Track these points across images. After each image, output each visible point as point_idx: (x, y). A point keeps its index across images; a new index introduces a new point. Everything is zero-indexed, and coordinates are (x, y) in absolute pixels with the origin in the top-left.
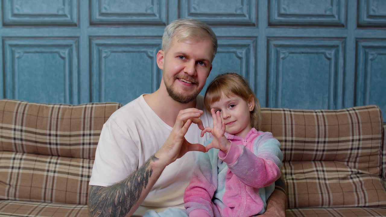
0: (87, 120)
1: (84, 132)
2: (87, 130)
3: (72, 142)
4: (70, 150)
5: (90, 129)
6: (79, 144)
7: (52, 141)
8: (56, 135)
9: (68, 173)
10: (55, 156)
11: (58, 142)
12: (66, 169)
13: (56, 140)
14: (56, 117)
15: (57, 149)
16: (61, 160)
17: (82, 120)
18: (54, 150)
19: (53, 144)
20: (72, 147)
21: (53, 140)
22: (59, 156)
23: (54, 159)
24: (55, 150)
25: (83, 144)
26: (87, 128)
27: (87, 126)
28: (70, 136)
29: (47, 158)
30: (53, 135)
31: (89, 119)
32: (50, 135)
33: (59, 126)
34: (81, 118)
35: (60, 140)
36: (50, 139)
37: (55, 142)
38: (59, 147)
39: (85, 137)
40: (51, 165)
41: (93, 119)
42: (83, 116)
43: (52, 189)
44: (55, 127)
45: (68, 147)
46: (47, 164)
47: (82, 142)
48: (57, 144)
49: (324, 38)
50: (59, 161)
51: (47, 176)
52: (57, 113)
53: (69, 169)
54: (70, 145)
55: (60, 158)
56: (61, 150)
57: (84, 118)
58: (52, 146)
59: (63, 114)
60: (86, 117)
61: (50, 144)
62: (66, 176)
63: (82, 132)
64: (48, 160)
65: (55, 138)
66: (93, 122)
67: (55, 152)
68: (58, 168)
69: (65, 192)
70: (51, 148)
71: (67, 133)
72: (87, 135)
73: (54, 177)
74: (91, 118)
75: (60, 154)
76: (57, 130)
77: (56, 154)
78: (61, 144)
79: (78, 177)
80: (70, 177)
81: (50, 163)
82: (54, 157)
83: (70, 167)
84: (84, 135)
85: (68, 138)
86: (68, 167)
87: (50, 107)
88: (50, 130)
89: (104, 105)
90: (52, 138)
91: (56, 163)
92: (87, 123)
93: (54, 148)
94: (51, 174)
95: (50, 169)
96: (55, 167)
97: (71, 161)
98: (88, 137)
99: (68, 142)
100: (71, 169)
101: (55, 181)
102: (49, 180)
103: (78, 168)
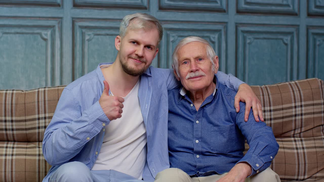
0: (42, 104)
1: (39, 116)
2: (42, 114)
3: (27, 127)
4: (26, 134)
5: (45, 113)
6: (34, 128)
7: (8, 127)
8: (12, 121)
9: (26, 155)
10: (11, 141)
11: (14, 127)
12: (23, 151)
13: (12, 125)
14: (10, 103)
15: (13, 134)
17: (36, 104)
18: (10, 136)
19: (9, 130)
20: (28, 132)
21: (9, 125)
22: (14, 141)
23: (11, 144)
24: (12, 135)
25: (39, 128)
26: (42, 111)
27: (42, 109)
28: (25, 121)
29: (4, 144)
30: (9, 121)
31: (43, 102)
32: (6, 121)
33: (14, 112)
34: (35, 102)
35: (16, 125)
36: (6, 125)
37: (11, 127)
38: (15, 132)
39: (41, 121)
40: (8, 149)
41: (47, 102)
42: (36, 101)
43: (12, 172)
44: (10, 113)
45: (24, 132)
46: (4, 149)
47: (37, 126)
48: (13, 130)
50: (15, 146)
51: (6, 160)
52: (10, 99)
53: (26, 151)
54: (26, 129)
55: (16, 143)
56: (17, 134)
57: (38, 102)
58: (8, 132)
59: (17, 99)
60: (40, 100)
61: (6, 130)
62: (24, 157)
63: (37, 116)
64: (5, 145)
65: (10, 123)
66: (47, 105)
67: (11, 138)
68: (15, 151)
69: (24, 172)
70: (7, 134)
71: (23, 118)
72: (42, 118)
73: (12, 160)
74: (45, 101)
75: (16, 138)
76: (12, 116)
77: (12, 139)
78: (17, 130)
79: (35, 157)
80: (28, 157)
81: (7, 147)
82: (10, 143)
83: (27, 149)
84: (39, 119)
85: (24, 123)
86: (26, 149)
87: (3, 93)
88: (5, 116)
89: (57, 88)
90: (8, 123)
91: (13, 148)
92: (42, 106)
93: (10, 134)
94: (9, 158)
95: (8, 153)
96: (13, 151)
97: (27, 145)
98: (43, 121)
99: (24, 127)
100: (28, 151)
101: (14, 163)
102: (7, 164)
103: (34, 149)
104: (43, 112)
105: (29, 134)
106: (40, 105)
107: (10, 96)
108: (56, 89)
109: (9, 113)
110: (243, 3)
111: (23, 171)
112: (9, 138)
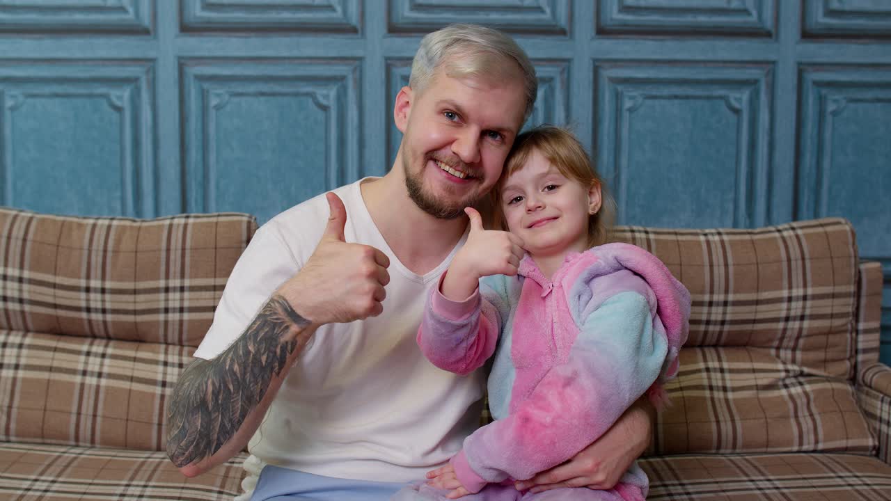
0: (175, 256)
1: (167, 284)
2: (174, 278)
3: (139, 307)
4: (136, 323)
5: (183, 276)
6: (156, 311)
7: (93, 305)
8: (103, 291)
9: (132, 379)
10: (102, 338)
11: (108, 306)
12: (125, 368)
13: (103, 301)
14: (101, 248)
15: (105, 322)
16: (115, 347)
17: (163, 254)
18: (98, 325)
19: (96, 310)
20: (140, 318)
21: (96, 301)
22: (109, 338)
23: (99, 346)
24: (101, 323)
25: (167, 310)
26: (175, 273)
27: (175, 267)
28: (135, 292)
29: (83, 343)
30: (96, 290)
31: (179, 252)
32: (88, 290)
33: (108, 268)
34: (160, 250)
35: (112, 302)
36: (88, 300)
37: (99, 305)
38: (109, 317)
39: (171, 295)
40: (91, 359)
41: (188, 253)
42: (164, 246)
43: (95, 416)
44: (99, 272)
45: (131, 318)
46: (83, 358)
47: (162, 305)
48: (104, 311)
49: (725, 62)
50: (110, 351)
51: (82, 385)
52: (103, 238)
53: (133, 369)
54: (135, 312)
55: (112, 343)
56: (114, 323)
57: (168, 250)
58: (94, 316)
59: (118, 241)
60: (173, 247)
61: (88, 310)
62: (126, 385)
63: (162, 283)
64: (85, 348)
65: (99, 296)
66: (187, 259)
67: (99, 330)
68: (108, 366)
69: (124, 422)
70: (90, 321)
71: (128, 285)
72: (174, 289)
73: (98, 387)
74: (183, 249)
75: (111, 331)
76: (103, 278)
77: (103, 333)
78: (115, 311)
79: (153, 387)
80: (136, 386)
81: (88, 353)
82: (97, 341)
83: (136, 364)
84: (167, 290)
85: (130, 298)
86: (132, 363)
87: (87, 225)
88: (88, 277)
89: (214, 220)
90: (92, 296)
91: (103, 356)
92: (175, 261)
93: (97, 321)
94: (91, 381)
95: (90, 368)
96: (102, 365)
97: (137, 350)
98: (178, 295)
99: (131, 307)
100: (138, 370)
101: (102, 396)
102: (85, 395)
103: (153, 367)
104: (178, 274)
105: (143, 323)
106: (172, 257)
107: (104, 233)
108: (212, 223)
109: (96, 270)
110: (615, 8)
111: (121, 419)
112: (96, 331)
